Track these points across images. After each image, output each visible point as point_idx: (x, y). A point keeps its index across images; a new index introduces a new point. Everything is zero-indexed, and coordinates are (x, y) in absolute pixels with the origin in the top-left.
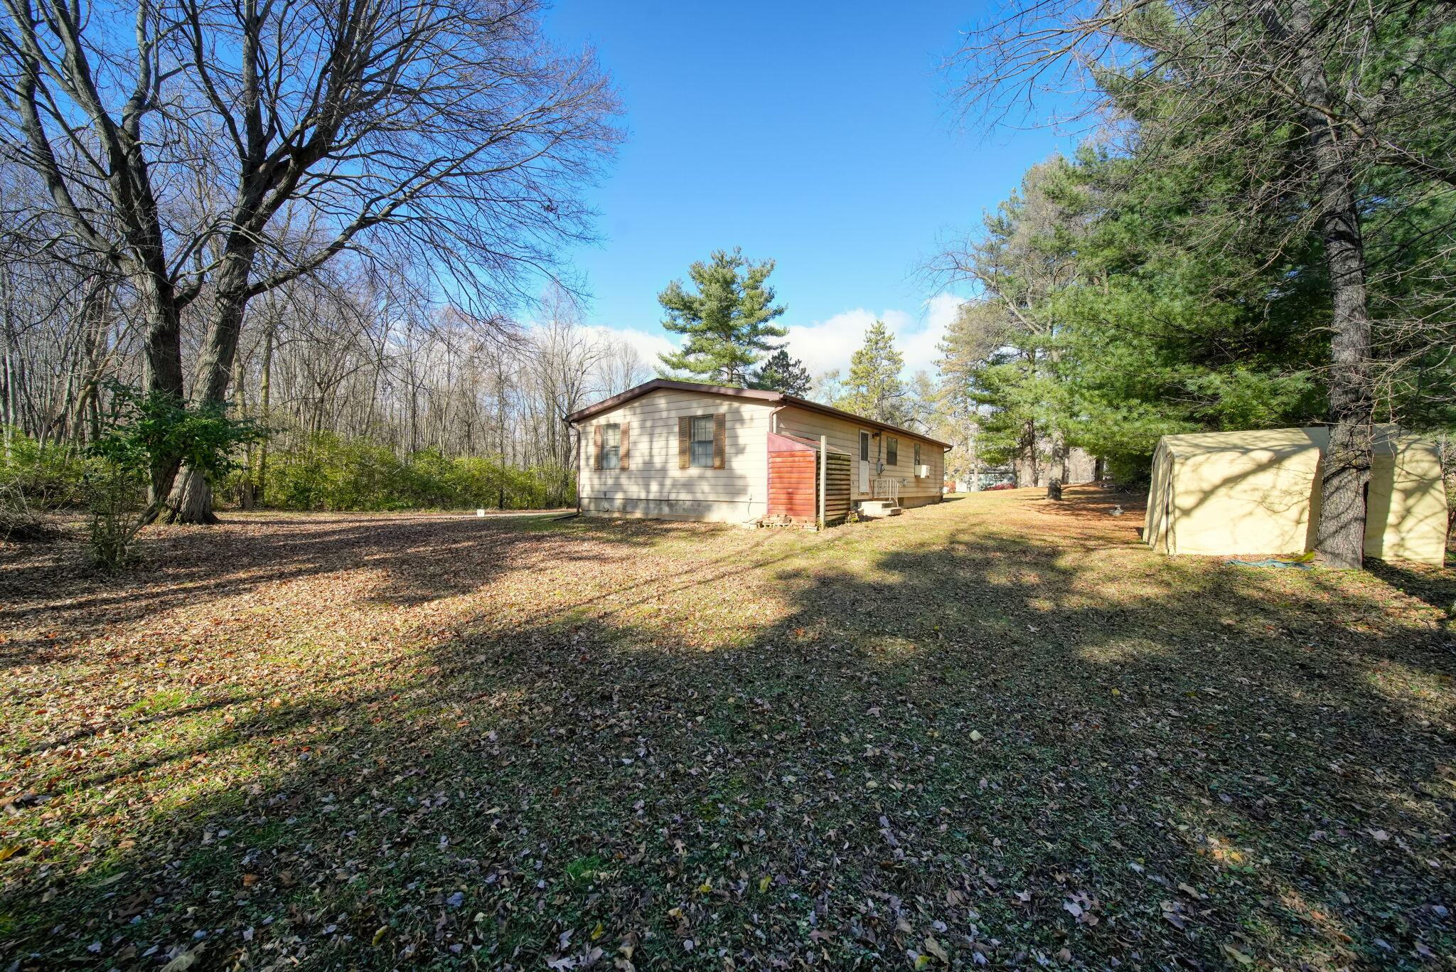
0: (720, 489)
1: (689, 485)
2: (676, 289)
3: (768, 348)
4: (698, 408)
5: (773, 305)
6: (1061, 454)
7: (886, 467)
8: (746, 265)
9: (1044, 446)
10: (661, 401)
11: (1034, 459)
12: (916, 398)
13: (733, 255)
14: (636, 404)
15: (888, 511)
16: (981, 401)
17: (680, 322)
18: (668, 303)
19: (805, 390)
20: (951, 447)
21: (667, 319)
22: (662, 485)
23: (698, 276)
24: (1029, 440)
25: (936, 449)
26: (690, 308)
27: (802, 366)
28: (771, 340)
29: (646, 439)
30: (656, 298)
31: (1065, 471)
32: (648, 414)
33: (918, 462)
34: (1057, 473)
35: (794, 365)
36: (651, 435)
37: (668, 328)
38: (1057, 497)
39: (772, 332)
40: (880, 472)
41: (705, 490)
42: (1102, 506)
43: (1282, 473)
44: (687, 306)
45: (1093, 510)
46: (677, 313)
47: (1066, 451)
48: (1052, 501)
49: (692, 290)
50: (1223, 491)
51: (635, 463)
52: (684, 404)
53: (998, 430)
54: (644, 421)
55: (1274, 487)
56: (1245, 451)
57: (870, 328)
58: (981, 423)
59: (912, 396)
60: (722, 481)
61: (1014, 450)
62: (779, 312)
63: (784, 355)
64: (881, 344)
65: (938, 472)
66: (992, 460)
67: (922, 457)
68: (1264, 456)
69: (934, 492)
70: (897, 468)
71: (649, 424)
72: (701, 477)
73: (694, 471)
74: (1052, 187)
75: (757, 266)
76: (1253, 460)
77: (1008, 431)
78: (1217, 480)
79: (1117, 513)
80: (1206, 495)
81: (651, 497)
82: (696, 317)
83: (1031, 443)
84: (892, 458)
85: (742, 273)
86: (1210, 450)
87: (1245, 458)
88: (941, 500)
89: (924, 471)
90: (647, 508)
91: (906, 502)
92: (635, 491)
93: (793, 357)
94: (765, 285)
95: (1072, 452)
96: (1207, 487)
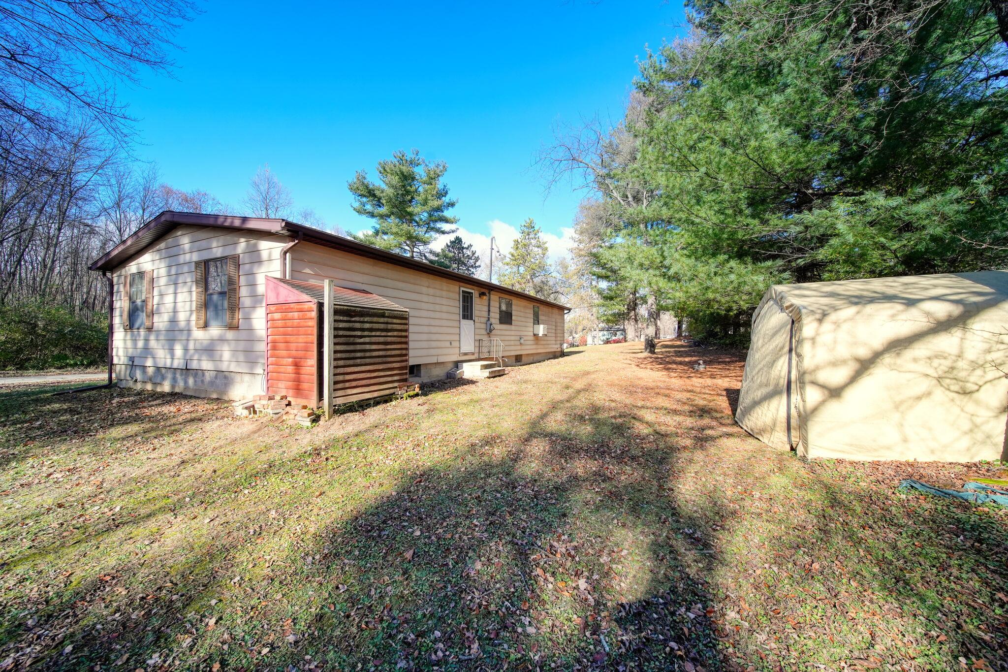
0: (241, 357)
1: (209, 350)
2: (361, 179)
3: (443, 232)
4: (217, 247)
5: (446, 199)
6: (655, 316)
7: (497, 326)
8: (423, 165)
9: (643, 311)
10: (185, 240)
11: (636, 321)
12: (559, 276)
13: (413, 157)
14: (162, 245)
15: (486, 373)
16: (600, 277)
17: (369, 207)
18: (353, 189)
19: (476, 267)
20: (569, 310)
21: (357, 205)
22: (186, 350)
23: (384, 171)
24: (633, 306)
25: (556, 311)
26: (374, 196)
27: (473, 249)
28: (445, 227)
29: (171, 289)
30: (346, 186)
31: (657, 330)
32: (172, 257)
33: (537, 321)
34: (651, 331)
35: (467, 248)
36: (176, 284)
37: (359, 212)
38: (652, 352)
39: (446, 221)
40: (490, 331)
41: (227, 358)
42: (687, 359)
43: (969, 335)
44: (371, 193)
45: (681, 363)
46: (364, 199)
47: (658, 315)
48: (650, 355)
49: (376, 181)
50: (887, 359)
51: (161, 322)
52: (204, 244)
53: (611, 298)
54: (170, 266)
55: (960, 356)
56: (911, 303)
57: (524, 223)
58: (600, 292)
59: (555, 275)
60: (242, 346)
61: (623, 314)
62: (452, 205)
63: (458, 240)
64: (532, 236)
65: (558, 330)
66: (608, 321)
67: (541, 317)
68: (942, 310)
69: (555, 348)
70: (513, 327)
71: (173, 271)
72: (222, 340)
73: (215, 331)
74: (643, 81)
75: (432, 166)
76: (928, 314)
77: (619, 299)
78: (878, 343)
79: (702, 368)
80: (865, 366)
81: (175, 365)
82: (380, 205)
83: (634, 309)
84: (506, 318)
85: (420, 172)
86: (858, 300)
87: (914, 312)
88: (563, 354)
89: (541, 330)
90: (174, 380)
91: (524, 359)
92: (162, 357)
93: (466, 243)
94: (440, 184)
95: (662, 316)
96: (864, 352)
